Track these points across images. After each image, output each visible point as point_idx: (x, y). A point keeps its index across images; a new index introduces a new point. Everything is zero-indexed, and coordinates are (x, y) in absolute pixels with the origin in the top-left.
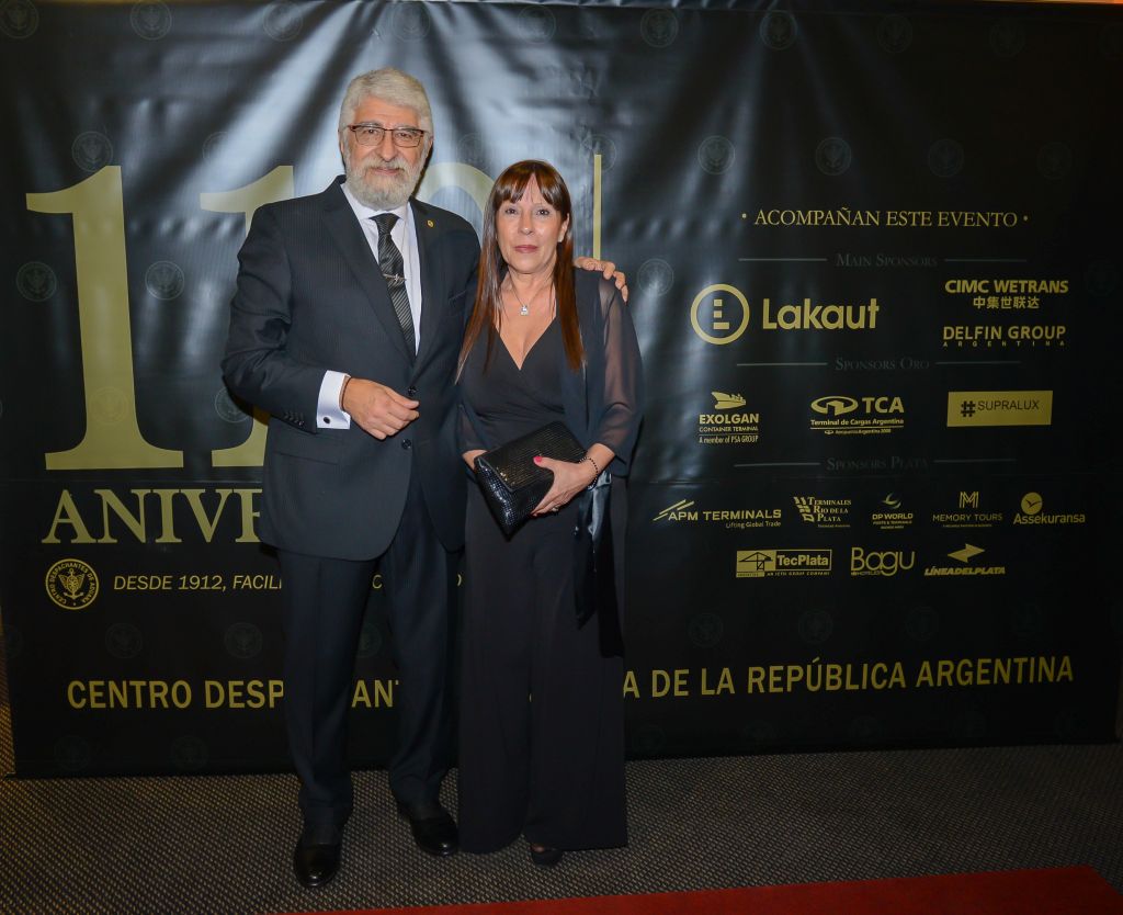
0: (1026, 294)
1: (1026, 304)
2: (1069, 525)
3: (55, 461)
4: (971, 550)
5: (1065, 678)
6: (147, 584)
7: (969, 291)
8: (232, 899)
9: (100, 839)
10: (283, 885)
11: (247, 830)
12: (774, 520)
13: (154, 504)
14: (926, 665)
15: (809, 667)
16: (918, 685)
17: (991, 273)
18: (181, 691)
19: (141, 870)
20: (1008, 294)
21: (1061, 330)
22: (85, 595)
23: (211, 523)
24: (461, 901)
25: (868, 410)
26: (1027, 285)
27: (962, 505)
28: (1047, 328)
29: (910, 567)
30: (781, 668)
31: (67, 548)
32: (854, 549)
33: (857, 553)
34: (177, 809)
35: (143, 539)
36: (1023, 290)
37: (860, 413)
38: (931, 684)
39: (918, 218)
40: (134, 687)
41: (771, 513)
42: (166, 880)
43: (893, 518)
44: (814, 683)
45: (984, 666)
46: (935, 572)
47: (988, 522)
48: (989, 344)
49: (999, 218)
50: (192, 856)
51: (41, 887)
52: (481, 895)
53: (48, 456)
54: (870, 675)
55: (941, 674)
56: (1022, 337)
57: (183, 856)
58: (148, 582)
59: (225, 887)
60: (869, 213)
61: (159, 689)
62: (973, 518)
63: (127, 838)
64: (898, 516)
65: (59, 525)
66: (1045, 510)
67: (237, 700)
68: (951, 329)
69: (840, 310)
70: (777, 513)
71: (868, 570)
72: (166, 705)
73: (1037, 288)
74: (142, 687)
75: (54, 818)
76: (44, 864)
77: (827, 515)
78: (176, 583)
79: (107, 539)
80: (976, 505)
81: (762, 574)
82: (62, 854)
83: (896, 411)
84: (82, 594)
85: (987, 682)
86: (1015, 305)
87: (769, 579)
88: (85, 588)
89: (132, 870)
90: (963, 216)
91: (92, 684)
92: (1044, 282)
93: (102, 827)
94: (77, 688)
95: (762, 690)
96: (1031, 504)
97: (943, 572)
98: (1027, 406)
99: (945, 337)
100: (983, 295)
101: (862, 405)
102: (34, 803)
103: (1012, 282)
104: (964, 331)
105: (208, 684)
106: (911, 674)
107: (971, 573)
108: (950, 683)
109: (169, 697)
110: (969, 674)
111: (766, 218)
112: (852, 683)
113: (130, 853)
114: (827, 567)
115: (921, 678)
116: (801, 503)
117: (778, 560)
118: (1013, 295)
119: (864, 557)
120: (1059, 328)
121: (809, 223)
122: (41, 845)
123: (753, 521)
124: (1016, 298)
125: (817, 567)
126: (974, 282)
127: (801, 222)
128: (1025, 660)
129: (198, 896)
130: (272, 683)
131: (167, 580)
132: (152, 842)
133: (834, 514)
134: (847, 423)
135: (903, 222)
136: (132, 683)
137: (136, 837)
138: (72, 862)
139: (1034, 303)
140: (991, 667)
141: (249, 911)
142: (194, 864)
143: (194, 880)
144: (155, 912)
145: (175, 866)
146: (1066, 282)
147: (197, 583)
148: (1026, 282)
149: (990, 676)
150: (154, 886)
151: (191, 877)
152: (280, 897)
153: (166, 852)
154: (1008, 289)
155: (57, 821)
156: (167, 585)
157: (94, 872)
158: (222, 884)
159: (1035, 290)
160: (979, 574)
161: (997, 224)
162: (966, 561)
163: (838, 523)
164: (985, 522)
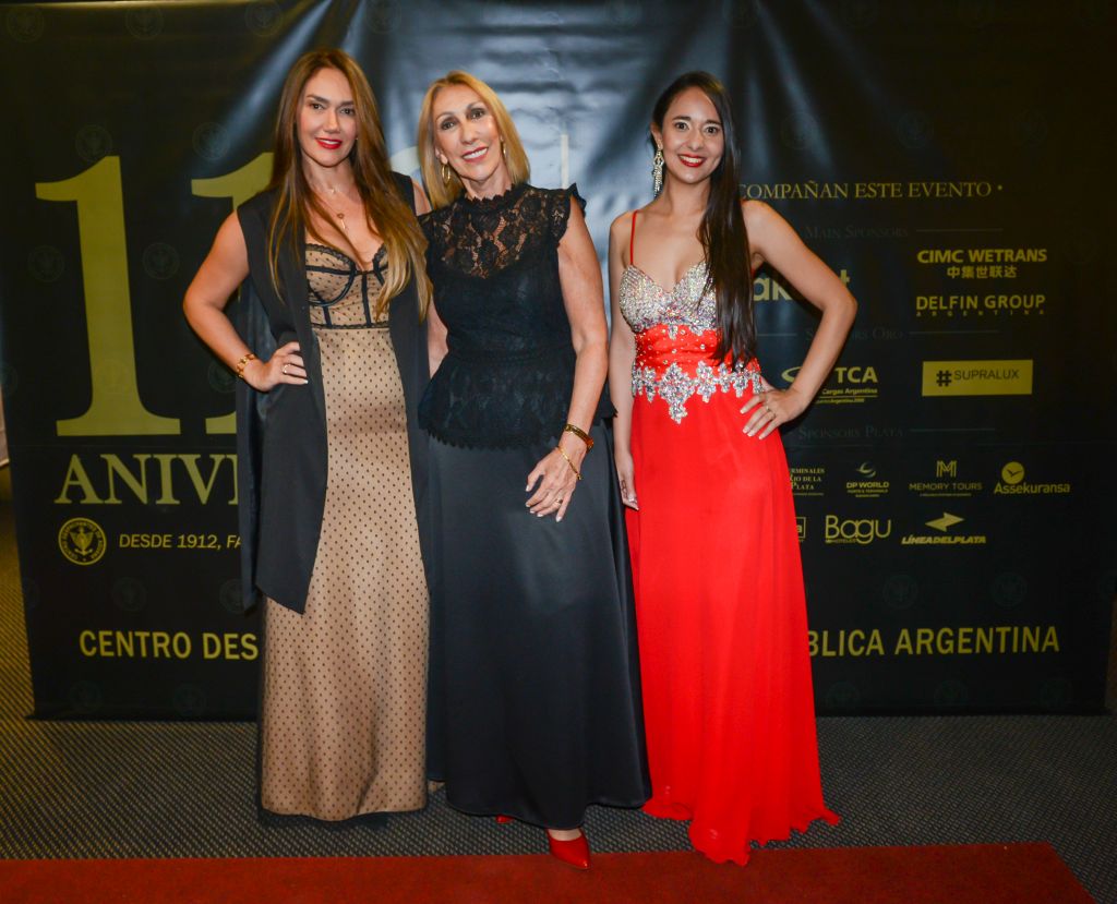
0: (1003, 263)
1: (1003, 274)
2: (1053, 495)
3: (67, 428)
4: (949, 520)
5: (1050, 648)
6: (150, 542)
7: (943, 260)
8: (200, 842)
9: (96, 779)
10: (249, 830)
13: (154, 467)
14: (905, 633)
16: (897, 652)
17: (965, 243)
18: (181, 641)
20: (983, 264)
21: (1040, 299)
22: (95, 550)
23: (206, 486)
25: (840, 380)
26: (1003, 255)
27: (939, 474)
28: (1025, 297)
29: (887, 534)
31: (77, 508)
32: (828, 517)
33: (832, 521)
35: (144, 500)
36: (999, 259)
37: (832, 383)
38: (910, 652)
39: (888, 190)
40: (139, 638)
42: (144, 821)
43: (868, 486)
45: (966, 635)
46: (912, 540)
47: (968, 491)
48: (965, 313)
49: (972, 188)
50: (173, 799)
51: (32, 823)
52: (432, 848)
53: (60, 424)
54: (848, 642)
55: (920, 642)
56: (1000, 306)
57: (165, 799)
58: (150, 540)
60: (837, 186)
61: (161, 640)
62: (951, 486)
64: (873, 485)
65: (70, 487)
66: (1027, 480)
67: (232, 651)
68: (925, 299)
71: (843, 538)
72: (168, 655)
73: (1014, 256)
74: (146, 638)
75: (61, 758)
76: (40, 801)
77: (800, 483)
78: (175, 541)
79: (113, 500)
80: (954, 474)
83: (870, 381)
85: (969, 651)
86: (992, 275)
88: (94, 545)
89: (117, 811)
90: (935, 186)
92: (1021, 252)
94: (88, 638)
96: (1013, 473)
97: (921, 540)
98: (1007, 375)
99: (919, 307)
100: (958, 265)
101: (835, 375)
103: (988, 251)
104: (938, 300)
105: (206, 636)
106: (890, 640)
107: (950, 541)
108: (930, 651)
109: (170, 647)
110: (950, 643)
112: (829, 649)
113: (118, 794)
114: (802, 534)
115: (900, 646)
118: (989, 265)
119: (839, 525)
120: (1038, 297)
121: (776, 196)
124: (992, 268)
126: (948, 253)
127: (768, 195)
128: (1009, 629)
131: (168, 538)
132: (141, 784)
133: (806, 483)
135: (872, 193)
136: (137, 634)
137: (128, 778)
138: (65, 800)
139: (1011, 272)
140: (973, 636)
141: (212, 854)
142: (174, 807)
143: (171, 822)
144: (127, 852)
145: (157, 807)
146: (1044, 250)
147: (194, 541)
148: (1002, 251)
149: (971, 645)
150: (132, 827)
151: (168, 818)
152: (244, 842)
153: (152, 793)
154: (984, 258)
155: (62, 761)
156: (167, 543)
157: (82, 810)
158: (194, 827)
159: (1012, 259)
160: (958, 543)
161: (970, 194)
162: (944, 529)
163: (812, 491)
164: (964, 491)
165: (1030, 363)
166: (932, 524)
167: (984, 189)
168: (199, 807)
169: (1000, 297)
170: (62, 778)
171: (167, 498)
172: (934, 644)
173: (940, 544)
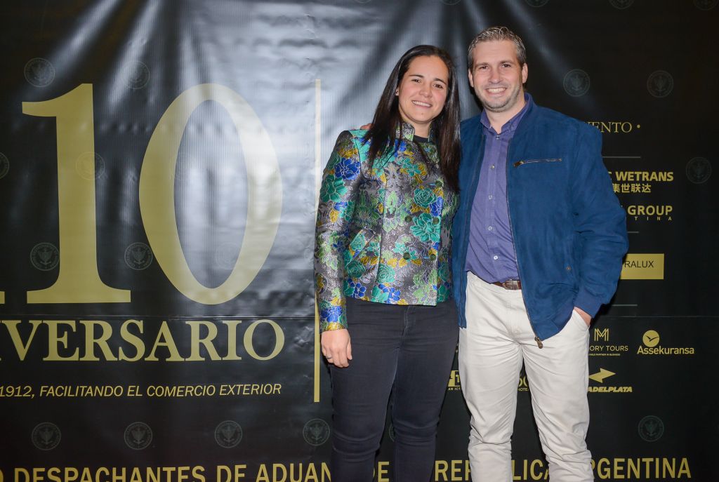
0: (641, 182)
1: (641, 189)
2: (681, 356)
4: (604, 374)
5: (684, 475)
20: (627, 182)
21: (669, 209)
23: (25, 346)
26: (641, 176)
27: (596, 339)
28: (658, 207)
30: (460, 462)
36: (638, 179)
45: (619, 464)
47: (617, 352)
54: (530, 469)
56: (639, 214)
62: (605, 348)
66: (662, 344)
71: (525, 387)
73: (649, 177)
80: (607, 339)
85: (622, 477)
86: (633, 190)
87: (449, 393)
92: (654, 173)
95: (446, 479)
96: (651, 339)
98: (645, 265)
103: (630, 173)
105: (17, 470)
107: (605, 391)
110: (608, 470)
117: (456, 379)
118: (630, 183)
119: (522, 378)
120: (667, 207)
124: (633, 185)
128: (652, 460)
130: (67, 470)
139: (647, 189)
140: (625, 465)
146: (672, 173)
147: (12, 391)
148: (641, 173)
149: (624, 472)
154: (627, 178)
159: (648, 180)
160: (611, 392)
161: (616, 131)
162: (601, 381)
164: (615, 352)
165: (662, 256)
166: (592, 377)
167: (627, 127)
173: (597, 392)
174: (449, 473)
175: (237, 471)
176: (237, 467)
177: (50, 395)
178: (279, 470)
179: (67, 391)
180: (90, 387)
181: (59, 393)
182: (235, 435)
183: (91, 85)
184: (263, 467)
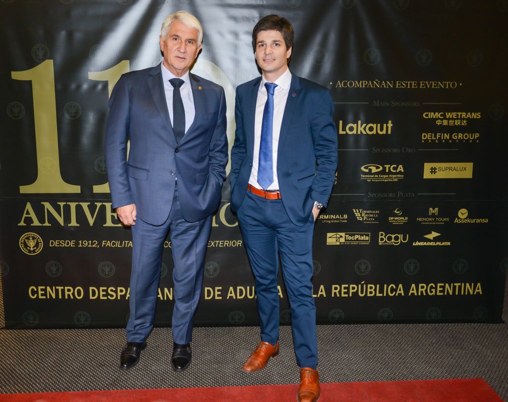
0: (461, 119)
1: (461, 123)
2: (480, 223)
3: (24, 189)
4: (434, 234)
5: (478, 293)
6: (64, 244)
7: (434, 117)
8: (97, 383)
9: (41, 356)
10: (119, 377)
11: (106, 353)
12: (344, 219)
13: (67, 209)
14: (413, 285)
15: (360, 286)
16: (410, 294)
17: (444, 109)
18: (79, 291)
19: (58, 370)
20: (452, 119)
21: (477, 135)
22: (37, 249)
23: (93, 218)
24: (197, 386)
25: (387, 171)
26: (461, 115)
27: (430, 214)
28: (470, 134)
29: (406, 241)
30: (347, 286)
31: (29, 227)
32: (380, 233)
33: (382, 235)
34: (76, 343)
35: (62, 224)
36: (459, 117)
37: (383, 172)
38: (416, 294)
39: (411, 85)
40: (58, 289)
41: (342, 216)
43: (398, 219)
44: (362, 293)
45: (440, 287)
46: (418, 244)
47: (443, 222)
48: (443, 141)
49: (449, 84)
50: (80, 364)
51: (13, 377)
52: (206, 384)
53: (21, 187)
54: (388, 290)
55: (420, 290)
56: (459, 138)
57: (76, 364)
58: (65, 243)
59: (94, 378)
60: (388, 82)
61: (69, 290)
62: (435, 220)
63: (52, 356)
64: (401, 218)
65: (25, 217)
66: (469, 217)
67: (103, 296)
68: (426, 134)
69: (374, 126)
70: (346, 216)
71: (386, 242)
72: (72, 297)
73: (466, 116)
74: (62, 289)
75: (21, 347)
76: (15, 367)
77: (368, 217)
78: (77, 244)
79: (47, 224)
80: (437, 214)
81: (338, 244)
82: (24, 363)
83: (400, 171)
84: (35, 248)
85: (442, 294)
86: (456, 124)
87: (341, 246)
88: (37, 245)
89: (54, 370)
90: (432, 83)
91: (40, 288)
92: (469, 113)
93: (42, 351)
94: (33, 290)
95: (338, 295)
96: (463, 214)
97: (421, 244)
98: (461, 169)
99: (423, 138)
100: (441, 119)
101: (384, 169)
102: (12, 340)
103: (454, 113)
104: (432, 135)
105: (91, 288)
106: (407, 290)
107: (434, 244)
108: (425, 294)
109: (73, 294)
110: (433, 290)
111: (341, 84)
112: (379, 293)
113: (53, 363)
114: (368, 241)
115: (411, 292)
116: (356, 212)
117: (346, 237)
118: (455, 119)
119: (385, 237)
120: (476, 134)
121: (361, 86)
122: (14, 358)
123: (335, 220)
124: (456, 121)
125: (363, 240)
126: (437, 113)
127: (357, 86)
128: (460, 284)
129: (82, 382)
130: (119, 289)
131: (73, 242)
132: (63, 358)
133: (371, 217)
134: (377, 176)
135: (404, 86)
136: (57, 288)
137: (57, 356)
138: (27, 366)
139: (464, 123)
140: (444, 287)
141: (103, 388)
142: (81, 368)
143: (81, 374)
144: (62, 388)
145: (73, 368)
146: (480, 113)
147: (86, 244)
148: (461, 113)
149: (443, 291)
150: (63, 377)
151: (79, 373)
152: (118, 383)
153: (70, 362)
154: (453, 117)
155: (22, 348)
156: (73, 245)
157: (37, 371)
158: (93, 377)
159: (465, 117)
160: (438, 245)
161: (447, 87)
162: (432, 239)
163: (373, 221)
164: (441, 222)
165: (472, 164)
166: (427, 236)
168: (93, 368)
169: (459, 134)
170: (24, 356)
171: (74, 223)
172: (426, 291)
173: (430, 245)
174: (340, 292)
175: (216, 291)
176: (217, 288)
177: (108, 246)
178: (241, 290)
179: (118, 244)
180: (131, 242)
181: (113, 245)
182: (215, 270)
183: (128, 61)
184: (231, 288)
